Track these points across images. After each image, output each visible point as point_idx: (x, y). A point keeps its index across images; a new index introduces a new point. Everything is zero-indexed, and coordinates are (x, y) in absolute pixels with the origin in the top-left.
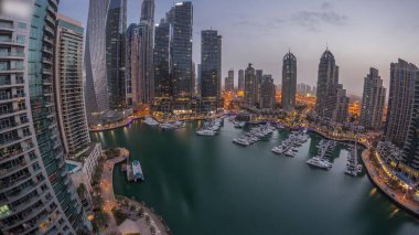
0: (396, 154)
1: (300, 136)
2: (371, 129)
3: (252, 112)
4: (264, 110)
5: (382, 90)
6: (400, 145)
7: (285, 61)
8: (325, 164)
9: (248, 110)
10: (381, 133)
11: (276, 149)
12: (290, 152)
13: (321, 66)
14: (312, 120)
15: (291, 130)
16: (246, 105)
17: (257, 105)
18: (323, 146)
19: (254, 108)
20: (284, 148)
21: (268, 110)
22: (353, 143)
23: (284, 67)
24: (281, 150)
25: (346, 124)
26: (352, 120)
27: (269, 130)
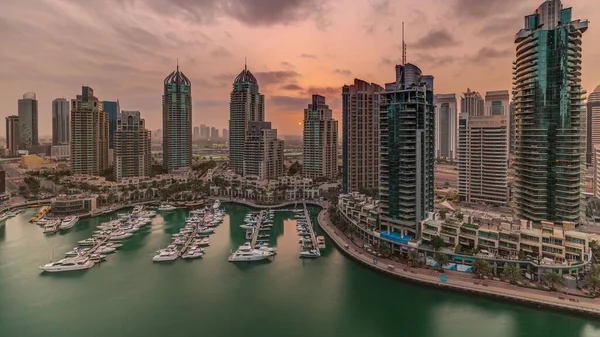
0: (370, 207)
1: (208, 217)
2: (324, 180)
3: (95, 189)
4: (125, 182)
5: (332, 124)
6: (374, 194)
7: (167, 87)
8: (264, 251)
9: (85, 187)
10: (340, 182)
11: (162, 254)
12: (193, 252)
13: (235, 95)
14: (227, 184)
15: (189, 208)
16: (77, 178)
17: (109, 174)
18: (252, 223)
19: (101, 181)
20: (180, 246)
21: (135, 181)
22: (300, 206)
23: (167, 97)
24: (173, 254)
25: (284, 180)
26: (292, 171)
27: (142, 220)
